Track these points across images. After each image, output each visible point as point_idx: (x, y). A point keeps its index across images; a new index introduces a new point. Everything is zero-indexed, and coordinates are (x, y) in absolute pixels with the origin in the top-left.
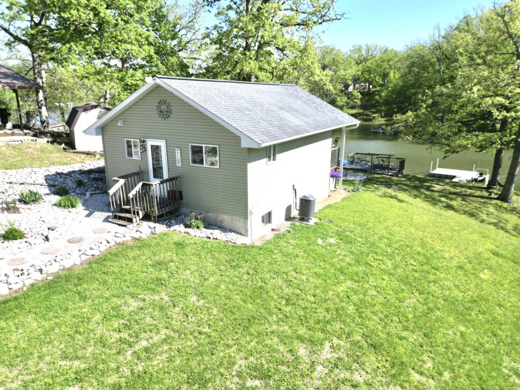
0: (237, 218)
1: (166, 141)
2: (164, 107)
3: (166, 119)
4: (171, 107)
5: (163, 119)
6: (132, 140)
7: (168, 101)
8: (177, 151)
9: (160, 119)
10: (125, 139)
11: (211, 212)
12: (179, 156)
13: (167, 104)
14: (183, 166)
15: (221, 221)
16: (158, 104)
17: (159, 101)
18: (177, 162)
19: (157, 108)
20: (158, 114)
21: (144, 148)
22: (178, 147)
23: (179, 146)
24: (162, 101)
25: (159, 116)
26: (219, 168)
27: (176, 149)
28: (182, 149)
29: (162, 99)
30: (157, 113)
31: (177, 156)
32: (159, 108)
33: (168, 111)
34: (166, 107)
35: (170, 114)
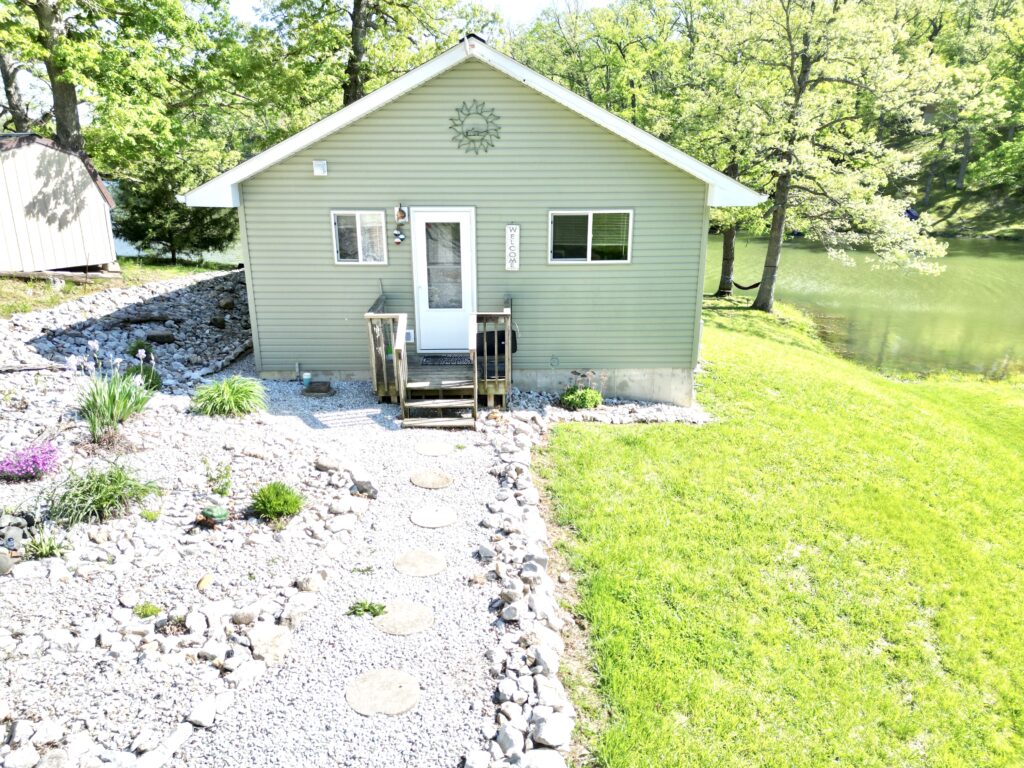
1: (476, 208)
2: (474, 122)
3: (481, 152)
4: (497, 122)
5: (472, 153)
6: (358, 214)
7: (488, 106)
8: (508, 233)
9: (462, 152)
10: (333, 212)
12: (517, 244)
13: (486, 114)
14: (525, 268)
15: (624, 385)
17: (460, 106)
18: (508, 259)
19: (451, 123)
20: (454, 139)
21: (402, 233)
22: (512, 223)
23: (517, 219)
24: (469, 105)
25: (456, 144)
26: (632, 263)
27: (508, 228)
28: (525, 226)
29: (469, 99)
30: (450, 137)
31: (508, 244)
32: (457, 125)
33: (487, 132)
34: (483, 122)
35: (493, 138)
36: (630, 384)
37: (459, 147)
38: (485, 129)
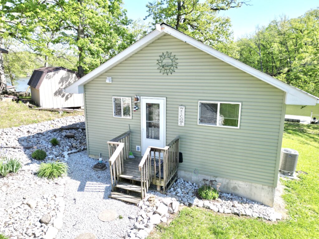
0: (259, 186)
1: (167, 98)
2: (167, 61)
3: (169, 74)
4: (176, 61)
5: (166, 74)
6: (122, 98)
7: (173, 54)
8: (180, 110)
9: (161, 74)
10: (113, 97)
11: (221, 177)
12: (183, 114)
13: (172, 58)
14: (186, 125)
15: (235, 188)
16: (159, 58)
17: (161, 54)
18: (179, 121)
21: (137, 107)
22: (182, 105)
24: (165, 54)
25: (159, 71)
26: (240, 129)
27: (180, 107)
28: (187, 107)
29: (165, 51)
30: (157, 68)
31: (180, 114)
32: (159, 63)
33: (172, 65)
34: (171, 61)
35: (175, 68)
36: (238, 188)
37: (160, 72)
38: (171, 64)
